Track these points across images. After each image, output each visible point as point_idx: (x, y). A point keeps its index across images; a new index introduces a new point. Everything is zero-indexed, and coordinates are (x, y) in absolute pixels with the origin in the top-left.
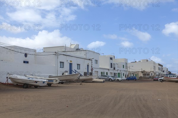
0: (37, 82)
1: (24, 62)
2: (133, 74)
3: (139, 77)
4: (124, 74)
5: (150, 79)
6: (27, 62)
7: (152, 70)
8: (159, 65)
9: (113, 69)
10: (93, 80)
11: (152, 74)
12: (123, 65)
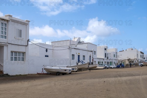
0: (66, 71)
1: (46, 56)
2: (121, 62)
3: (126, 64)
4: (114, 62)
5: (134, 66)
6: (48, 56)
7: (136, 58)
8: (141, 52)
9: (106, 58)
10: (97, 68)
11: (135, 61)
12: (114, 55)
